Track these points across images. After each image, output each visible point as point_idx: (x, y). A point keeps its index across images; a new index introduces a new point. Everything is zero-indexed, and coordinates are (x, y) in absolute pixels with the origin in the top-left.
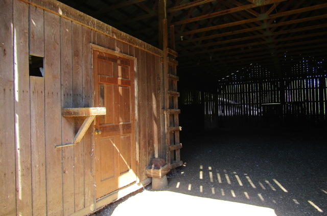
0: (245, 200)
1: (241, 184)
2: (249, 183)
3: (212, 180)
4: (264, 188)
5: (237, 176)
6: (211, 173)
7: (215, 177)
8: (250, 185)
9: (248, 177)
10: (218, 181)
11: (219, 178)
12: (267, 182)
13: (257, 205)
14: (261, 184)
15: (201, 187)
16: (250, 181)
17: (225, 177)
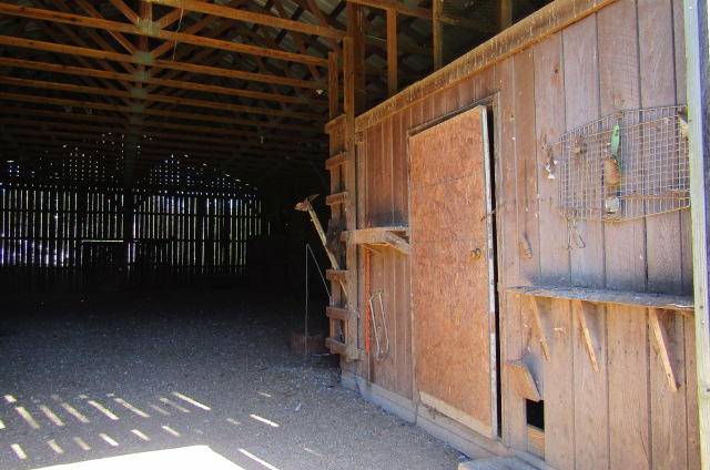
0: (143, 446)
1: (114, 417)
2: (129, 410)
3: (35, 425)
4: (165, 413)
5: (92, 403)
6: (21, 410)
7: (40, 417)
8: (134, 413)
9: (119, 400)
10: (53, 424)
11: (51, 415)
12: (165, 400)
13: (172, 447)
14: (156, 408)
15: (16, 447)
16: (128, 406)
17: (64, 410)
